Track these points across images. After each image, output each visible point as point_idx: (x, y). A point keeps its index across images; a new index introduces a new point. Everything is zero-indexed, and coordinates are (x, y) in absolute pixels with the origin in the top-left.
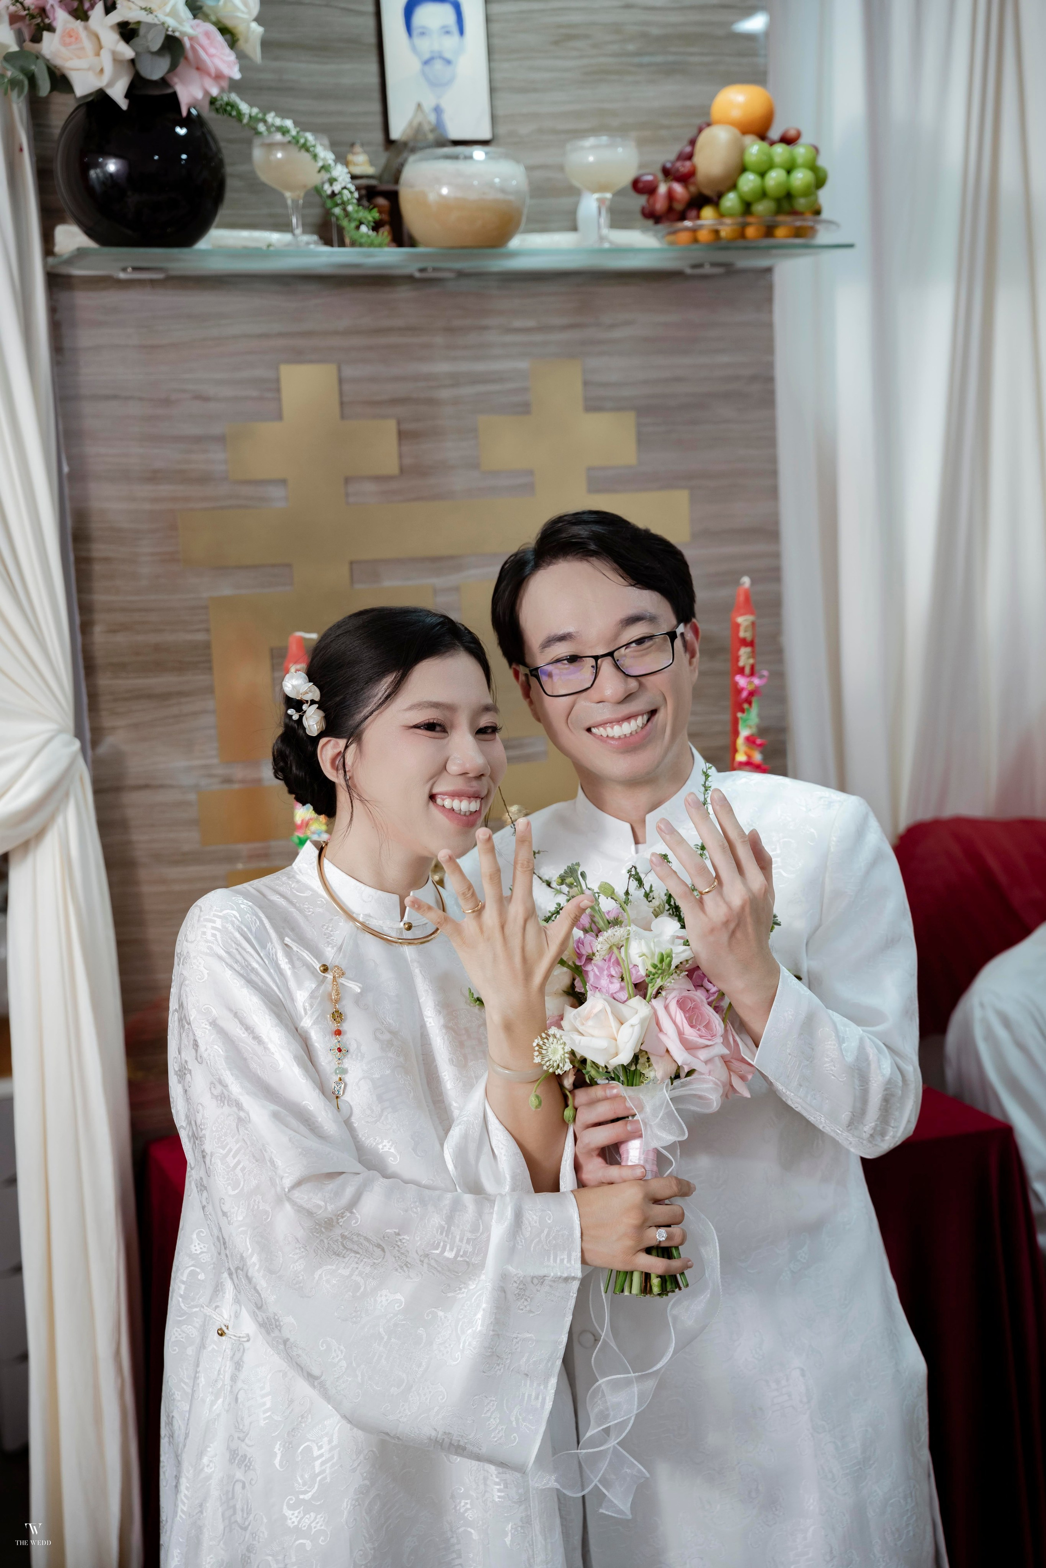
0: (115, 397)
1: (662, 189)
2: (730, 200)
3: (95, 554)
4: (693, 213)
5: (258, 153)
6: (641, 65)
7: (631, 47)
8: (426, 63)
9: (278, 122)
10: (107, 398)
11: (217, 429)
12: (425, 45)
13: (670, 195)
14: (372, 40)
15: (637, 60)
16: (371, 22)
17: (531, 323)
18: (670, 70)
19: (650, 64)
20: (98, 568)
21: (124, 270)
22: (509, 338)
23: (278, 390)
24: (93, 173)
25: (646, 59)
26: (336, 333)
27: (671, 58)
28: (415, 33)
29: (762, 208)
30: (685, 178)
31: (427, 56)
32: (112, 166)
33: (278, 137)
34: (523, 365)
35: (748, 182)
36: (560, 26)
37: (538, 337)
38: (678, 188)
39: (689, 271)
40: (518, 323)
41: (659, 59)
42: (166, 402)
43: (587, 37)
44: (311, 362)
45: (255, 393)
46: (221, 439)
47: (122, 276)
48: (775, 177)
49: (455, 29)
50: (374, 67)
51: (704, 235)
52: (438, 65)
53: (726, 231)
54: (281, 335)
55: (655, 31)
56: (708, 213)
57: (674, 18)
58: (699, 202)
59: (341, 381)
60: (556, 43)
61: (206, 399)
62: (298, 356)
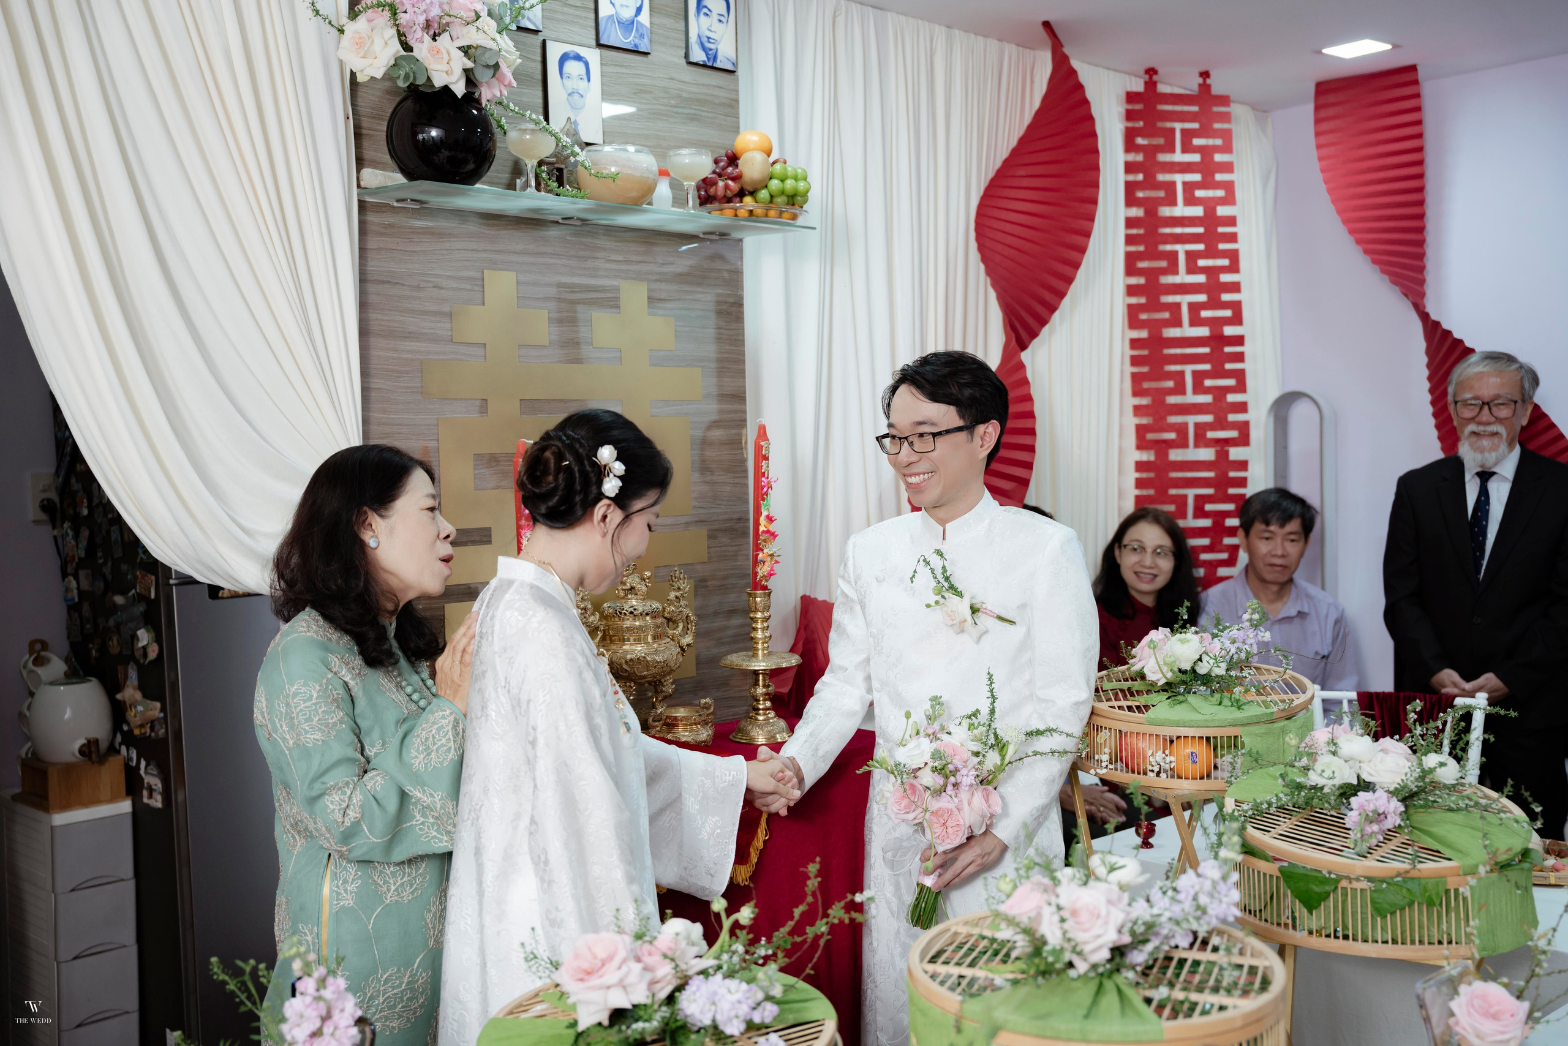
0: (388, 282)
1: (721, 184)
2: (763, 194)
3: (372, 386)
4: (738, 199)
5: (512, 135)
6: (678, 113)
7: (673, 102)
8: (569, 95)
9: (534, 116)
10: (383, 282)
11: (446, 308)
12: (570, 84)
13: (727, 187)
14: (539, 77)
15: (675, 110)
16: (539, 67)
17: (620, 258)
18: (693, 118)
19: (682, 114)
20: (374, 395)
21: (398, 201)
22: (609, 266)
23: (483, 286)
24: (420, 137)
25: (680, 110)
26: (515, 253)
27: (693, 112)
28: (564, 77)
29: (780, 200)
30: (736, 178)
31: (570, 91)
32: (434, 133)
33: (531, 126)
34: (615, 283)
35: (774, 184)
36: (637, 85)
37: (624, 267)
38: (730, 182)
39: (701, 236)
40: (613, 257)
41: (687, 111)
42: (418, 288)
43: (651, 92)
44: (501, 269)
45: (469, 287)
46: (450, 315)
47: (395, 204)
48: (789, 184)
49: (585, 77)
50: (540, 93)
51: (743, 213)
52: (576, 96)
53: (759, 211)
54: (485, 251)
55: (684, 95)
56: (748, 200)
57: (694, 89)
58: (741, 194)
59: (518, 283)
60: (635, 93)
61: (441, 288)
62: (494, 266)
